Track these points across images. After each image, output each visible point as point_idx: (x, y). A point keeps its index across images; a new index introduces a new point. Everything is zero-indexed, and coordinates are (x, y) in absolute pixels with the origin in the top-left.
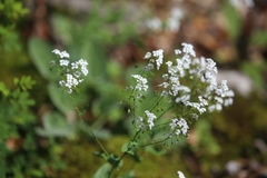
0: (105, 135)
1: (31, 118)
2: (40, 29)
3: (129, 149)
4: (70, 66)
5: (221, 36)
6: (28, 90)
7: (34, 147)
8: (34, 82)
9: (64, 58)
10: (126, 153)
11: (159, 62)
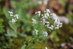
0: (25, 36)
1: (4, 31)
2: (7, 4)
3: (31, 41)
4: (13, 16)
5: (60, 6)
6: (2, 23)
7: (4, 40)
8: (4, 21)
9: (12, 14)
10: (30, 42)
11: (39, 15)
